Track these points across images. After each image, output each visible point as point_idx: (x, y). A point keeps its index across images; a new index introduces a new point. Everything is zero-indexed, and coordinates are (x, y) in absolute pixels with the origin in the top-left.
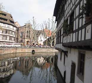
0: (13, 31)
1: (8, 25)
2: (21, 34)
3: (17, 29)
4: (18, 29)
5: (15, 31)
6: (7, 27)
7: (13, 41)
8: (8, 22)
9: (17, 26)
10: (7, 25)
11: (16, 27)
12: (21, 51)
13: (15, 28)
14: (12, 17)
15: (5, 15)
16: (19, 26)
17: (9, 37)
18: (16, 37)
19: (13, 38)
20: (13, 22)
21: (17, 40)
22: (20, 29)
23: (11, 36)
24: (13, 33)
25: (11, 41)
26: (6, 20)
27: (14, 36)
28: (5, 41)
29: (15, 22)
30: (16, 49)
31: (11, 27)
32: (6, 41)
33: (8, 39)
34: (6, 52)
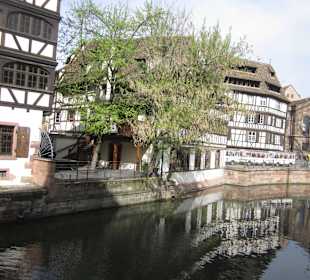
0: (277, 116)
1: (264, 99)
2: (303, 125)
3: (290, 109)
4: (294, 107)
5: (284, 115)
6: (258, 103)
7: (276, 147)
8: (262, 89)
9: (290, 99)
10: (259, 98)
11: (288, 103)
13: (284, 107)
14: (273, 74)
15: (253, 70)
16: (296, 98)
17: (264, 134)
18: (288, 133)
19: (278, 138)
20: (277, 89)
21: (291, 143)
22: (299, 107)
23: (271, 132)
24: (279, 121)
25: (271, 147)
26: (256, 84)
27: (282, 131)
28: (254, 145)
29: (283, 86)
30: (289, 171)
31: (273, 103)
32: (258, 146)
33: (263, 140)
34: (257, 180)
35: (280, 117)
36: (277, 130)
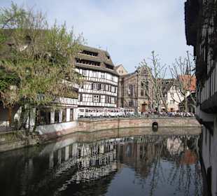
0: (112, 85)
1: (103, 74)
2: (129, 90)
3: (121, 80)
4: (123, 79)
5: (116, 84)
6: (100, 77)
7: (112, 105)
8: (102, 67)
9: (120, 74)
10: (100, 73)
11: (118, 76)
12: (128, 125)
13: (116, 79)
14: (109, 58)
15: (96, 54)
16: (125, 73)
17: (104, 97)
18: (120, 96)
19: (113, 99)
20: (111, 67)
21: (122, 102)
22: (126, 78)
23: (108, 96)
24: (113, 88)
25: (109, 105)
26: (98, 64)
27: (116, 95)
28: (98, 105)
30: (119, 120)
31: (109, 77)
32: (100, 105)
33: (103, 101)
34: (99, 127)
35: (114, 86)
36: (113, 94)
